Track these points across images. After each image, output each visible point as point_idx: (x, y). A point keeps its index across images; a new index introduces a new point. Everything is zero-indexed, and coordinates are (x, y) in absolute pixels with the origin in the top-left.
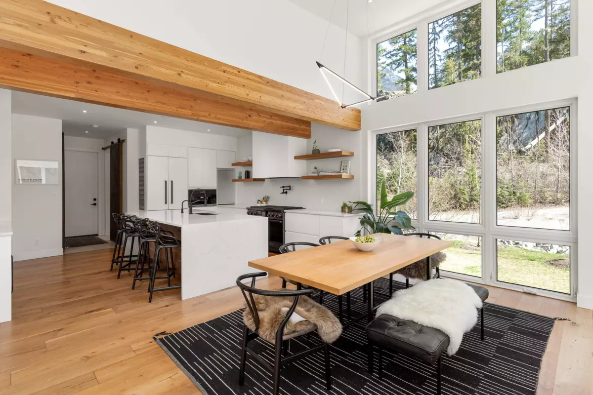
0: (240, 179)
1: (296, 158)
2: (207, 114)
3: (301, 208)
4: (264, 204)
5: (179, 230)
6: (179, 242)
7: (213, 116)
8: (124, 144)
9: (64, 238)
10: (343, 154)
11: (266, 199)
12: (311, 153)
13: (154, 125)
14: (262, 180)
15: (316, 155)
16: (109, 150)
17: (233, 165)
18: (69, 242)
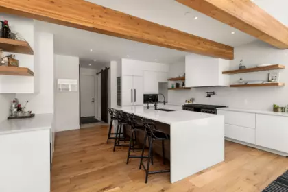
0: (173, 88)
1: (223, 73)
2: (173, 41)
3: (225, 107)
4: (191, 103)
5: (167, 127)
6: (168, 137)
7: (177, 43)
8: (109, 71)
9: (80, 118)
10: (279, 66)
11: (192, 100)
12: (237, 68)
13: (126, 57)
14: (189, 88)
15: (242, 70)
16: (100, 75)
17: (169, 80)
18: (83, 121)
